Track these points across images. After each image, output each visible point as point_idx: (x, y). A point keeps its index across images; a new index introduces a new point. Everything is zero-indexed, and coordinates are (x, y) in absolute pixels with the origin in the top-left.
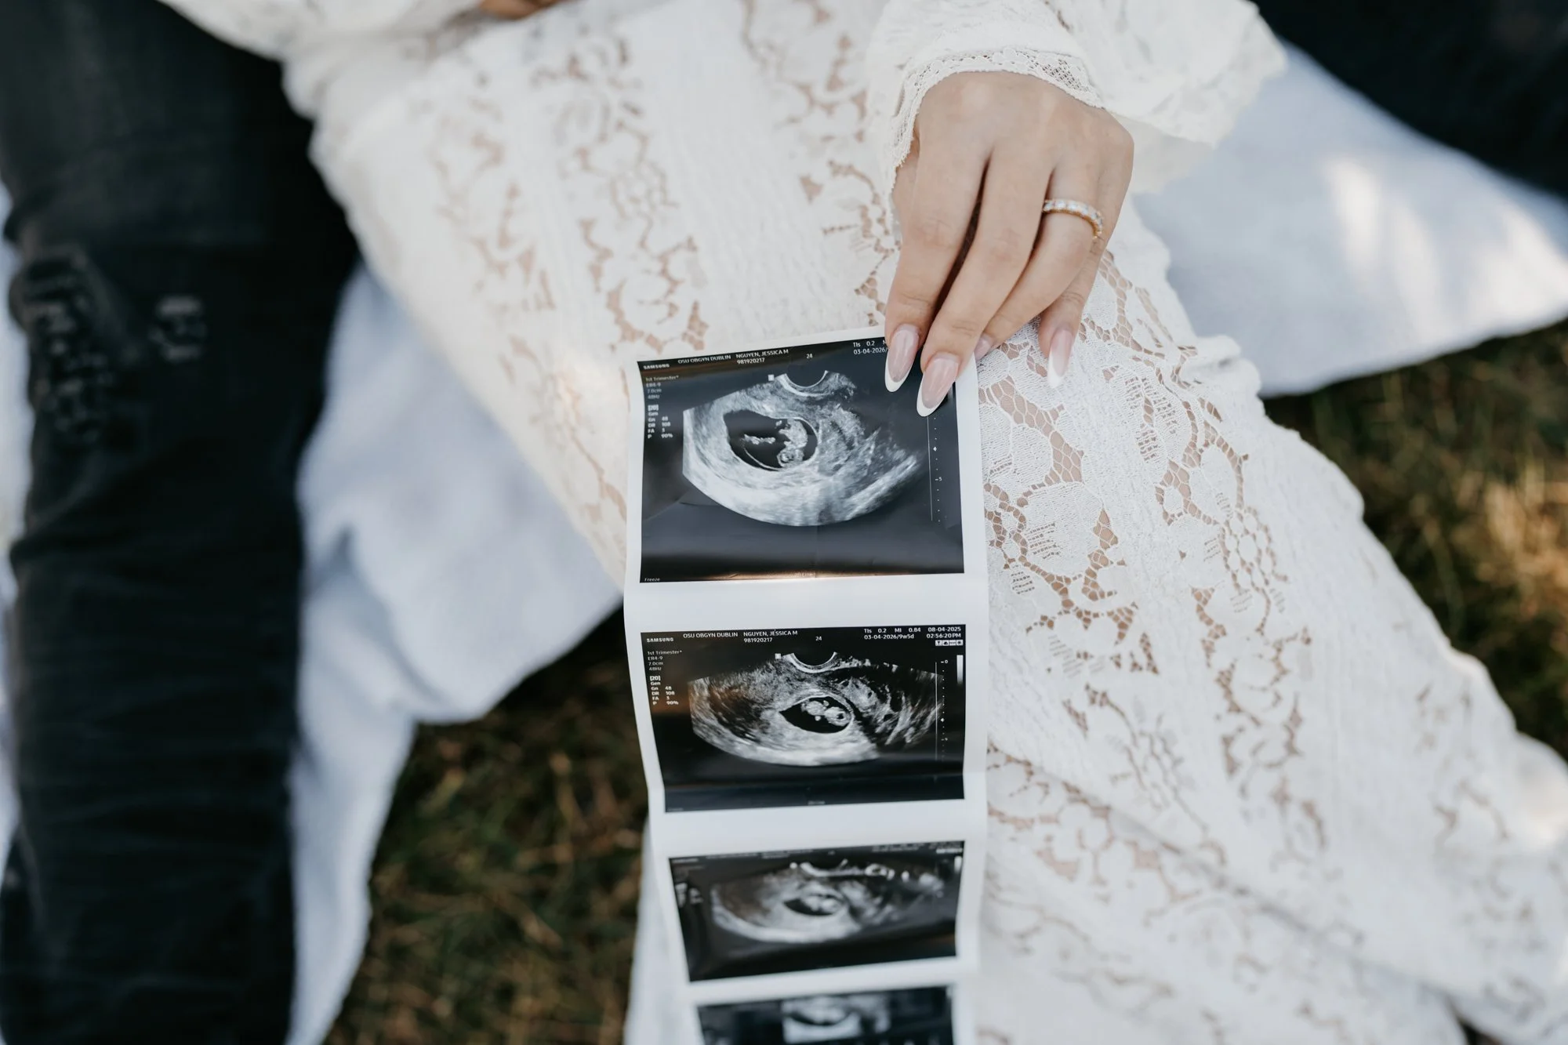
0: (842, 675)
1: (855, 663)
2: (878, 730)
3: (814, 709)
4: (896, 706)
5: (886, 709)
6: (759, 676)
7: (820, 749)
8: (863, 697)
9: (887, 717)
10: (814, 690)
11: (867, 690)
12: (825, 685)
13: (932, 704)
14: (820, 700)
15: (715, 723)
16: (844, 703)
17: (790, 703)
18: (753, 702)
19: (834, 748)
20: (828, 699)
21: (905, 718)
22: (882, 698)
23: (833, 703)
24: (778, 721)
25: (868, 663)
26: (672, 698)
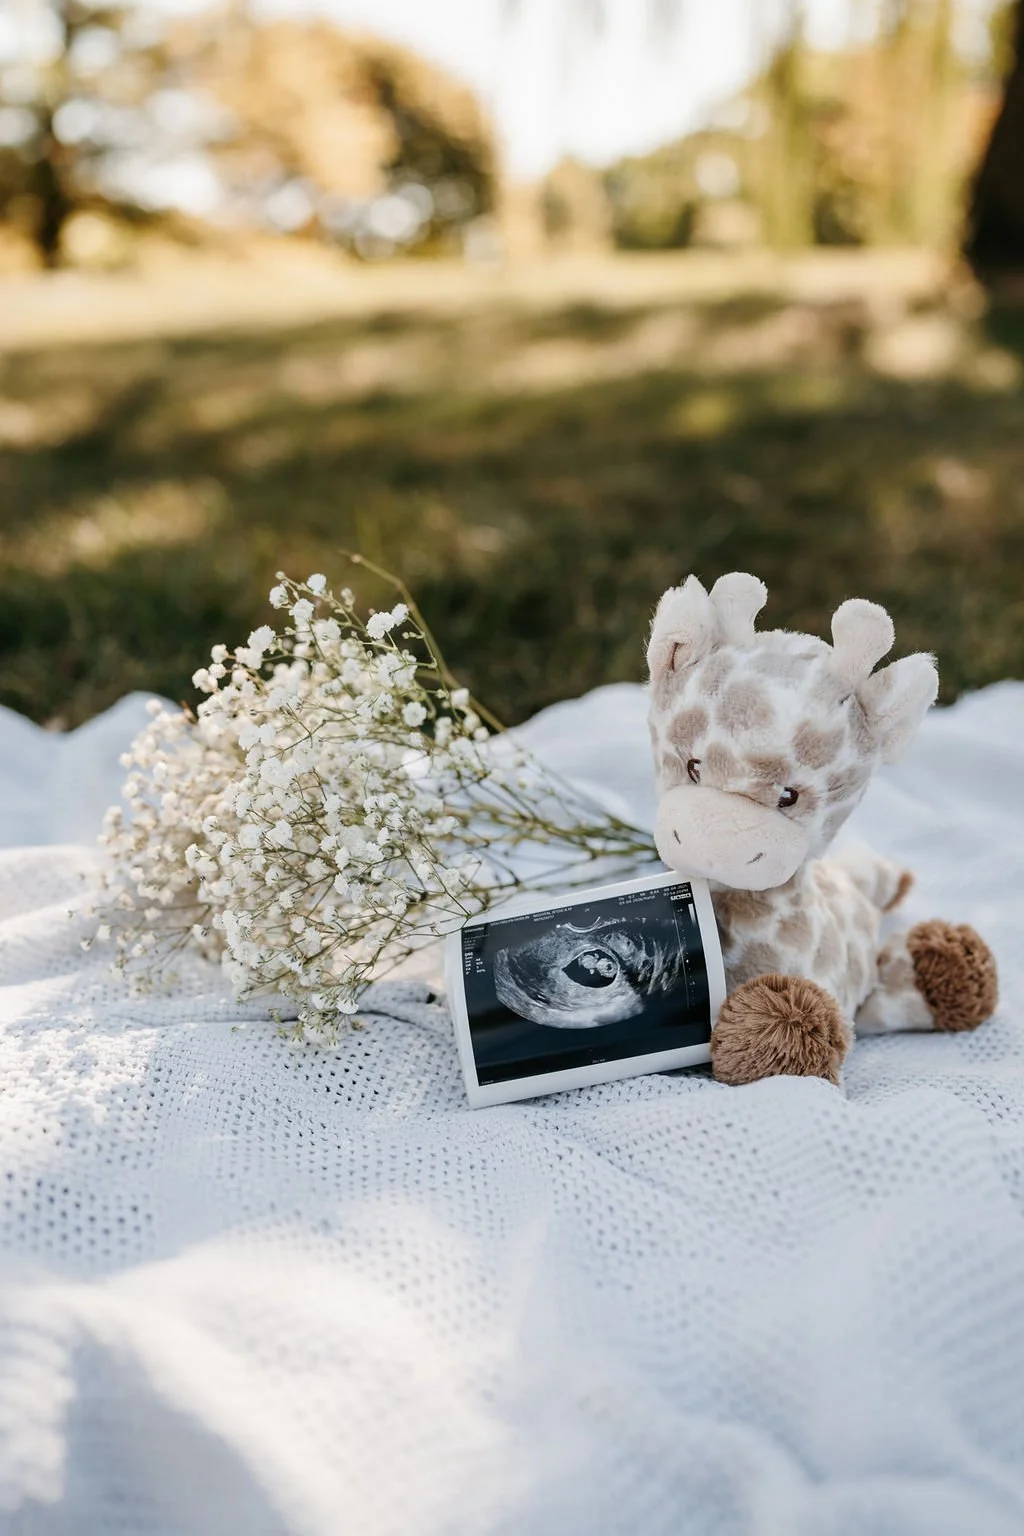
0: (607, 931)
1: (614, 922)
2: (640, 978)
3: (588, 963)
4: (650, 952)
5: (643, 955)
6: (545, 941)
7: (598, 1005)
8: (624, 947)
9: (646, 963)
10: (587, 946)
11: (626, 940)
12: (594, 941)
13: (677, 946)
14: (592, 953)
15: (513, 985)
16: (610, 954)
17: (570, 959)
18: (541, 962)
19: (608, 1003)
20: (598, 951)
21: (658, 961)
22: (639, 946)
23: (602, 955)
24: (562, 979)
25: (624, 920)
26: (481, 967)
